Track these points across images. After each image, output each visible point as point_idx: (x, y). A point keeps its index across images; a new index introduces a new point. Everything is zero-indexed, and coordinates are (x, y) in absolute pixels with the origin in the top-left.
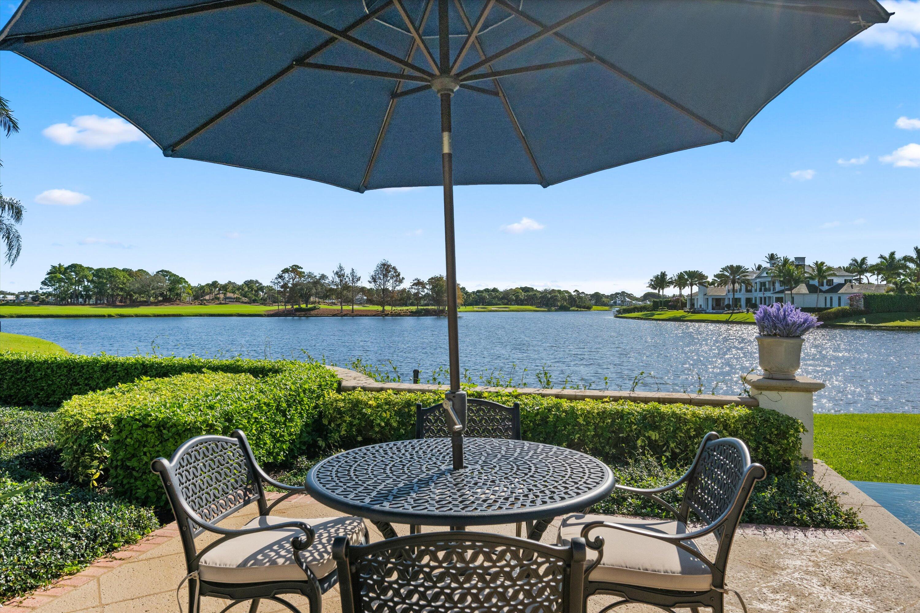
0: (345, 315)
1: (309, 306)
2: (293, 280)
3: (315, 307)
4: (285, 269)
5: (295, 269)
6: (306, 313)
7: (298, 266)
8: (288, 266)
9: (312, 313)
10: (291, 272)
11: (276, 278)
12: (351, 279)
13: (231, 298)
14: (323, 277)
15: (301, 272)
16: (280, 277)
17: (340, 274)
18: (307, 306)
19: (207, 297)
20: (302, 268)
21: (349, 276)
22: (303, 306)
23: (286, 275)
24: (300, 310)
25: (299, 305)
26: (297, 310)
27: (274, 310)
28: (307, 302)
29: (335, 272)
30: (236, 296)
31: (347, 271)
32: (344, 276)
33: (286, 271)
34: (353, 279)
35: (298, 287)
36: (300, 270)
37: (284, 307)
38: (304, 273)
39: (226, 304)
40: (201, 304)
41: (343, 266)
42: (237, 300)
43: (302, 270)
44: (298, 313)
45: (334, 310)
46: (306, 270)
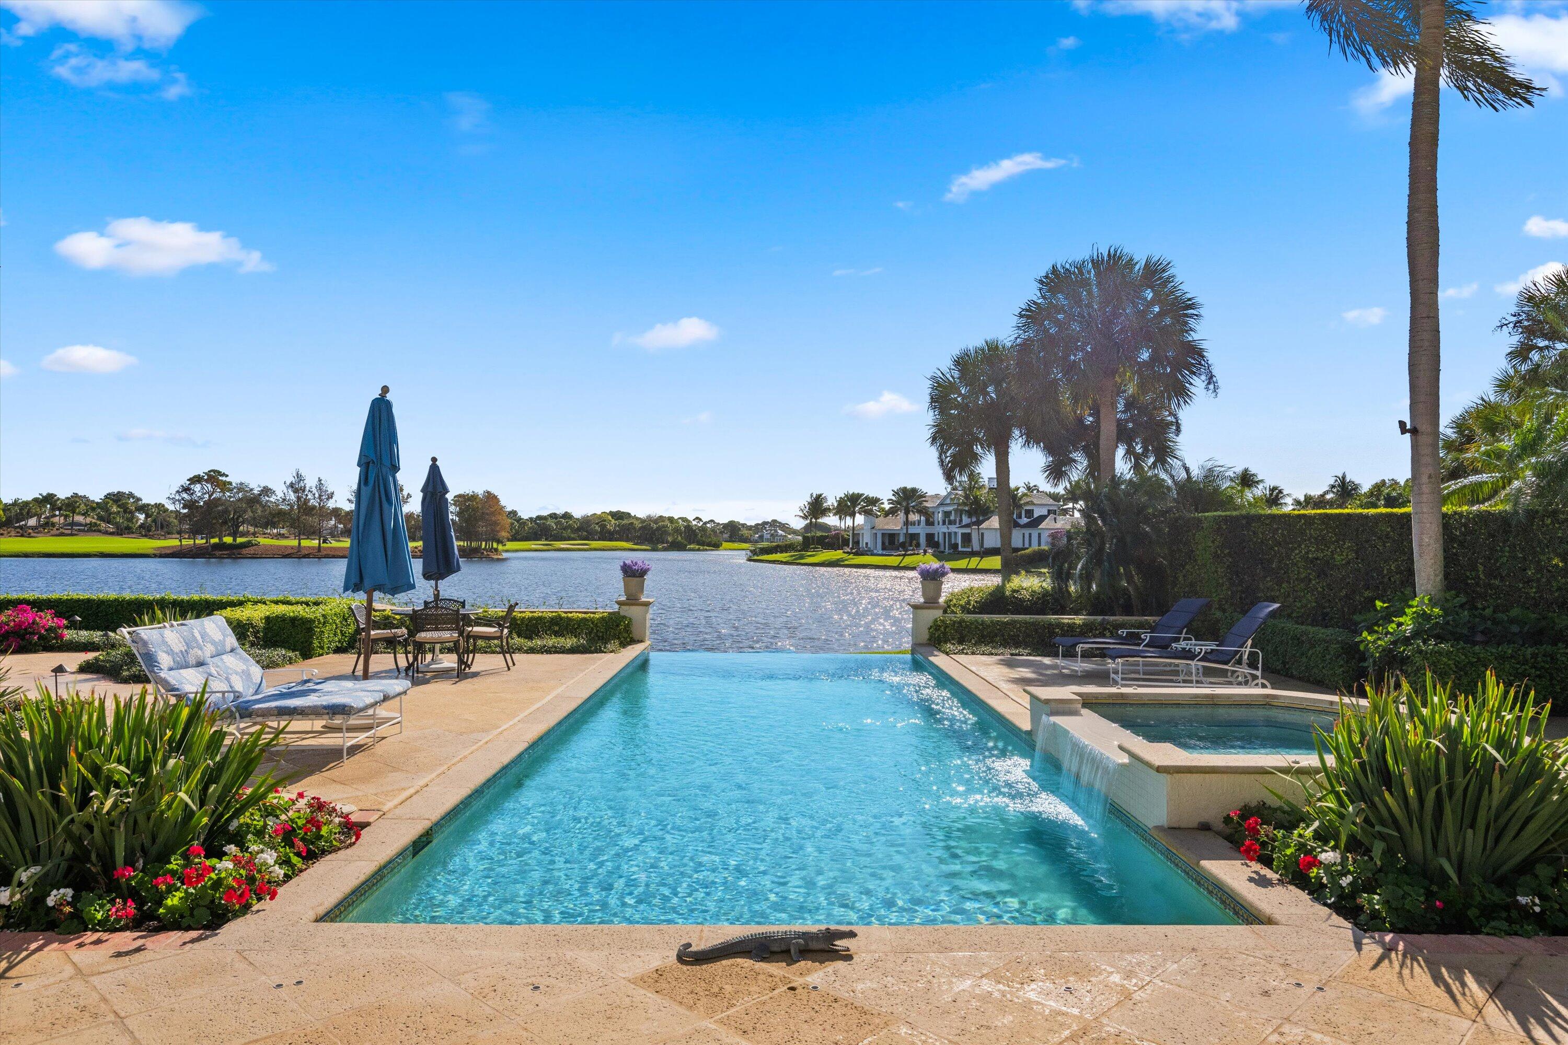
0: (306, 556)
1: (240, 540)
2: (210, 496)
3: (249, 542)
4: (195, 477)
5: (214, 477)
6: (234, 553)
7: (219, 472)
8: (201, 471)
9: (245, 551)
10: (207, 481)
11: (178, 492)
12: (317, 495)
13: (80, 525)
14: (266, 491)
15: (225, 483)
16: (186, 489)
17: (296, 487)
18: (235, 540)
19: (32, 522)
20: (227, 476)
21: (314, 490)
22: (228, 540)
23: (197, 488)
24: (221, 546)
25: (220, 539)
26: (215, 546)
27: (173, 547)
28: (234, 535)
29: (288, 483)
30: (88, 520)
31: (310, 483)
32: (304, 491)
33: (196, 479)
34: (320, 496)
35: (220, 508)
36: (224, 478)
37: (191, 542)
38: (230, 483)
39: (72, 535)
40: (22, 536)
41: (303, 473)
42: (92, 529)
43: (228, 479)
44: (218, 553)
45: (286, 547)
46: (234, 478)
